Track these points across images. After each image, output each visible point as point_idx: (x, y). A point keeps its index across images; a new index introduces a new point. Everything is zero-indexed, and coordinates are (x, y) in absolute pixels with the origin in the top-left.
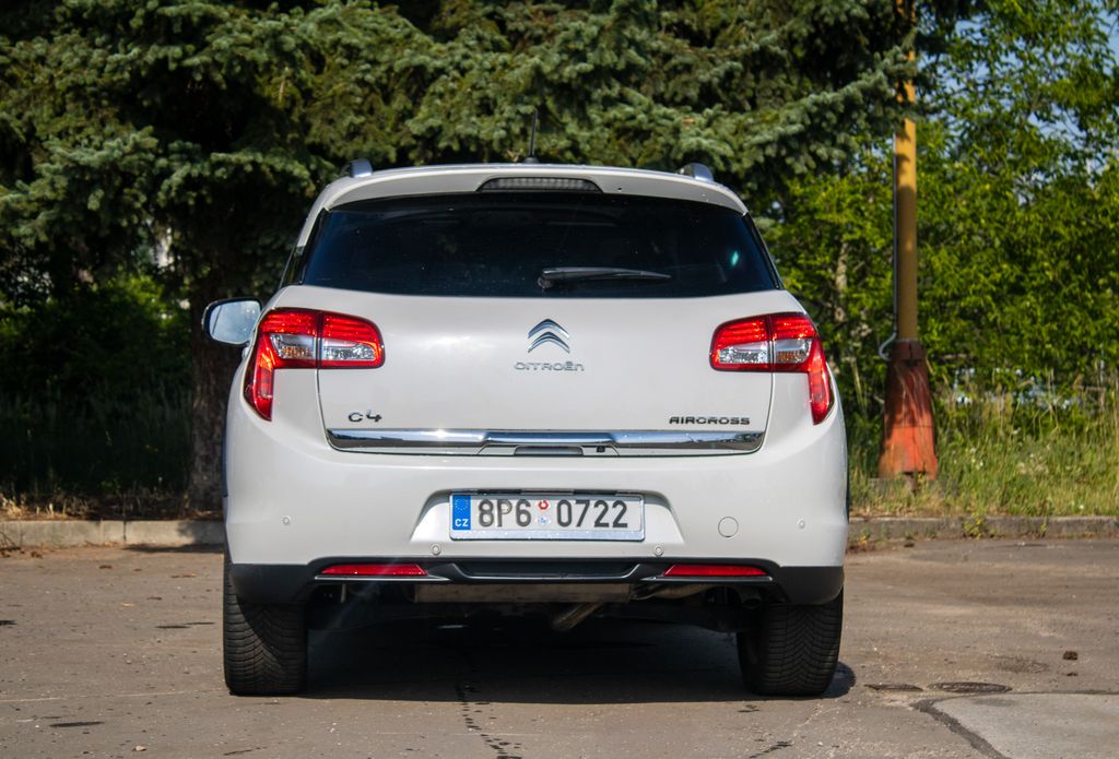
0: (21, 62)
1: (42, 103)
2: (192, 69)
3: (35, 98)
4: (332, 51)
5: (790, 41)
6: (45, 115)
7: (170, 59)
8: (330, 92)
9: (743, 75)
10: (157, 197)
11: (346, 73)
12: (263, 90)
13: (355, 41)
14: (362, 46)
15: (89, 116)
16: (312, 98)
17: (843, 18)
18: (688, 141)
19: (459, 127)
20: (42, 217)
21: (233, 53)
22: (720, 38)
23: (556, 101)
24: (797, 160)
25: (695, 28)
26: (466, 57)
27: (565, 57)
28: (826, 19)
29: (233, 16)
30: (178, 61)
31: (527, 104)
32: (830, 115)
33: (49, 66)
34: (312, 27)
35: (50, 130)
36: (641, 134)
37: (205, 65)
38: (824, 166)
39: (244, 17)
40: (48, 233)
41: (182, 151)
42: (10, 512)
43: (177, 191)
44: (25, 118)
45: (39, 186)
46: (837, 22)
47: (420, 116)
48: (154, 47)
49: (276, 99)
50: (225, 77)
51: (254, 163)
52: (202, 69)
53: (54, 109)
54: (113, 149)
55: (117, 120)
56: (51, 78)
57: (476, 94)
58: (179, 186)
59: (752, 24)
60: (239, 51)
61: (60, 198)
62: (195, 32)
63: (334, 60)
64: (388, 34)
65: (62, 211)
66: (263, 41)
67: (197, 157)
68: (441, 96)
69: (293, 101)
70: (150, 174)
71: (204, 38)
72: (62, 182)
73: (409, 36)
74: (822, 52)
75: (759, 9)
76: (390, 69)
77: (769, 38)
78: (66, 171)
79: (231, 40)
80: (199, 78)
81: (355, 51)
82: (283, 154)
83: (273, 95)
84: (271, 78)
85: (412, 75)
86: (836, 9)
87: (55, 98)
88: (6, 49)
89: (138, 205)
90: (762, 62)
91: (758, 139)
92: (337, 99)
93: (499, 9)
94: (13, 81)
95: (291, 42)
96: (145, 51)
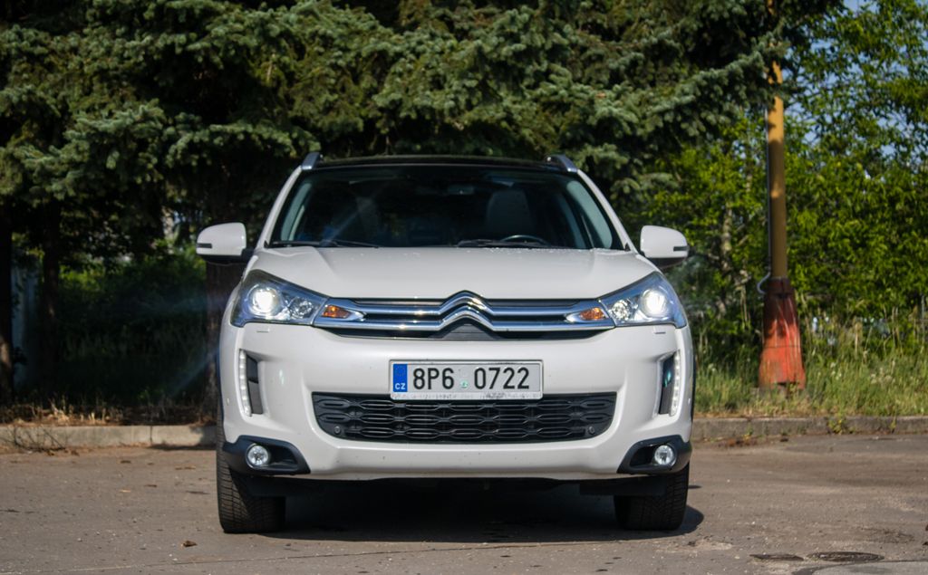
0: (59, 53)
1: (74, 85)
2: (194, 52)
3: (68, 81)
4: (311, 41)
5: (682, 35)
6: (76, 95)
7: (177, 44)
8: (310, 75)
9: (645, 63)
10: (166, 159)
11: (322, 59)
12: (254, 72)
13: (329, 32)
14: (335, 36)
15: (112, 95)
16: (295, 79)
17: (726, 15)
18: (602, 109)
19: (417, 100)
20: (70, 176)
21: (228, 39)
22: (626, 33)
23: (495, 76)
24: (691, 125)
25: (605, 26)
26: (420, 43)
27: (502, 39)
28: (713, 16)
29: (228, 10)
30: (184, 46)
31: (471, 79)
32: (716, 87)
33: (80, 55)
34: (293, 17)
35: (80, 107)
36: (562, 107)
37: (206, 49)
38: (714, 130)
39: (237, 10)
40: (76, 189)
41: (187, 121)
42: (60, 420)
43: (182, 154)
44: (60, 97)
45: (67, 149)
46: (721, 17)
47: (384, 91)
48: (164, 35)
49: (265, 80)
50: (222, 59)
51: (245, 133)
52: (203, 53)
53: (83, 90)
54: (125, 117)
55: (135, 98)
56: (81, 65)
57: (429, 73)
58: (184, 150)
59: (652, 22)
60: (233, 38)
61: (86, 160)
62: (196, 22)
63: (313, 48)
64: (357, 26)
65: (86, 171)
66: (253, 29)
67: (199, 127)
68: (400, 75)
69: (279, 82)
70: (160, 140)
71: (205, 27)
72: (85, 145)
73: (373, 28)
74: (708, 44)
75: (657, 10)
76: (359, 55)
77: (665, 34)
78: (89, 137)
79: (227, 29)
80: (200, 60)
81: (330, 41)
82: (269, 125)
83: (262, 76)
84: (261, 63)
85: (377, 59)
86: (720, 8)
87: (84, 80)
88: (46, 42)
89: (150, 166)
90: (660, 53)
91: (658, 108)
92: (315, 80)
93: (448, 11)
94: (50, 68)
95: (275, 29)
96: (156, 38)
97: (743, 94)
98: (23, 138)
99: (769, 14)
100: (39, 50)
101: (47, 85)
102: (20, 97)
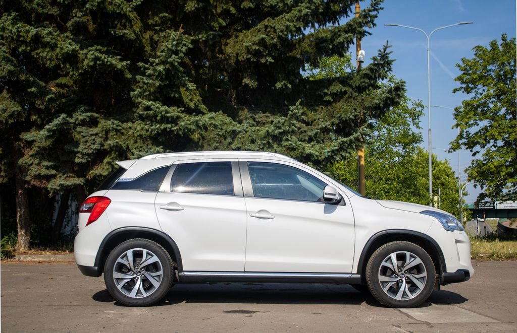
0: (125, 129)
1: (131, 140)
2: (173, 131)
3: (129, 138)
4: (210, 126)
5: (333, 124)
6: (132, 143)
7: (168, 128)
8: (210, 137)
9: (320, 134)
11: (214, 132)
12: (191, 137)
13: (216, 123)
14: (218, 125)
15: (144, 143)
16: (205, 139)
17: (348, 119)
18: (307, 151)
21: (185, 126)
22: (313, 124)
23: (272, 140)
24: (337, 156)
25: (307, 121)
26: (247, 128)
27: (275, 128)
28: (343, 119)
29: (185, 116)
30: (170, 128)
31: (264, 141)
32: (345, 144)
33: (133, 130)
35: (133, 147)
36: (293, 149)
37: (177, 129)
38: (344, 158)
39: (188, 117)
44: (126, 144)
46: (346, 120)
47: (235, 144)
48: (163, 125)
50: (182, 133)
52: (176, 131)
53: (134, 141)
57: (250, 138)
59: (322, 120)
60: (187, 126)
62: (175, 121)
63: (210, 128)
64: (225, 122)
66: (193, 123)
68: (240, 138)
69: (200, 140)
71: (177, 122)
73: (231, 122)
74: (341, 128)
75: (324, 116)
76: (226, 131)
77: (327, 124)
79: (185, 123)
80: (175, 133)
81: (216, 126)
83: (194, 138)
84: (194, 133)
85: (232, 133)
86: (346, 116)
87: (134, 138)
88: (121, 125)
90: (325, 130)
91: (326, 151)
92: (211, 139)
93: (253, 115)
94: (123, 134)
95: (201, 123)
96: (161, 126)
97: (354, 146)
98: (112, 156)
99: (362, 118)
100: (119, 128)
101: (122, 140)
102: (114, 144)
